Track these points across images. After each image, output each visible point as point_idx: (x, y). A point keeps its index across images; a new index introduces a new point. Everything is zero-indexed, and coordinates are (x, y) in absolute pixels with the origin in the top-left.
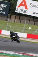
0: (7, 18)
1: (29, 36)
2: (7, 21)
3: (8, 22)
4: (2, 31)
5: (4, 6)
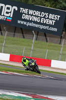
0: (61, 38)
2: (60, 44)
3: (62, 45)
4: (52, 61)
5: (55, 18)
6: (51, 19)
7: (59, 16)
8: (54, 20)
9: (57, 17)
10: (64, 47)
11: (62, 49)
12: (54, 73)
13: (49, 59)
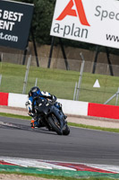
0: (25, 54)
1: (95, 110)
2: (24, 64)
3: (28, 66)
4: (10, 94)
5: (13, 17)
6: (7, 20)
7: (21, 15)
8: (12, 21)
9: (18, 16)
10: (31, 70)
11: (27, 73)
12: (14, 118)
13: (5, 91)
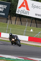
0: (7, 20)
1: (31, 39)
2: (7, 23)
5: (3, 7)
6: (1, 8)
7: (6, 6)
8: (3, 8)
9: (5, 7)
10: (9, 25)
